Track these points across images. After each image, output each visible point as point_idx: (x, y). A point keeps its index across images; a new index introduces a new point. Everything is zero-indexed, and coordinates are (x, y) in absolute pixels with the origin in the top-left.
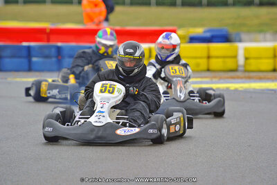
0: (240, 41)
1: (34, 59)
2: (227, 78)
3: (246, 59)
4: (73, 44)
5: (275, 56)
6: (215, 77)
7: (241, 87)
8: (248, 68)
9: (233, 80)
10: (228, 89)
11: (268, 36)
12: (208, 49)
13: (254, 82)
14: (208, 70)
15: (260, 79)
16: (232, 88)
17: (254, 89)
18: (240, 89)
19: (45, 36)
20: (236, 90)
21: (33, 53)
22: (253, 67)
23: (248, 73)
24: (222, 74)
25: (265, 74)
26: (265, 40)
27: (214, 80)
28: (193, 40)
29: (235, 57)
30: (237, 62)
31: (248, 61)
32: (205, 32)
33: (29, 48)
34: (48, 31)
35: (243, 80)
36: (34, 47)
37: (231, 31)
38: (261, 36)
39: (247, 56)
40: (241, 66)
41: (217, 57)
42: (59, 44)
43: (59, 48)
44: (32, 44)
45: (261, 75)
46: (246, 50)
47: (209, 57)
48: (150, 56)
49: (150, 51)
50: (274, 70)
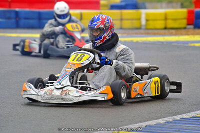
0: (145, 8)
2: (133, 34)
3: (147, 20)
4: (27, 10)
5: (166, 19)
6: (125, 33)
8: (148, 27)
9: (136, 35)
11: (164, 5)
12: (121, 14)
13: (151, 36)
14: (121, 28)
15: (155, 35)
16: (135, 41)
18: (140, 41)
19: (7, 4)
20: (137, 42)
22: (151, 27)
23: (148, 30)
24: (130, 31)
25: (159, 31)
26: (162, 8)
27: (124, 35)
28: (113, 7)
29: (139, 19)
30: (140, 23)
31: (148, 22)
32: (121, 2)
38: (159, 5)
39: (148, 18)
40: (143, 26)
41: (127, 19)
42: (17, 9)
43: (17, 13)
45: (156, 31)
46: (147, 14)
47: (121, 20)
48: (81, 19)
49: (81, 15)
50: (166, 28)
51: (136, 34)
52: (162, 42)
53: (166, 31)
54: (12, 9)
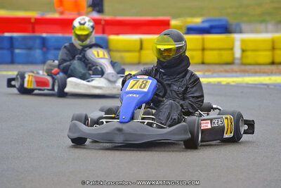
0: (241, 32)
1: (17, 51)
2: (221, 71)
3: (243, 51)
4: (60, 35)
5: (273, 48)
6: (209, 71)
7: (233, 82)
8: (245, 61)
9: (227, 74)
10: (219, 84)
11: (270, 27)
12: (203, 40)
13: (249, 76)
14: (203, 63)
15: (255, 73)
16: (224, 83)
17: (247, 84)
18: (232, 84)
19: (30, 27)
20: (228, 84)
21: (16, 44)
22: (250, 61)
23: (245, 66)
24: (217, 68)
25: (263, 67)
26: (267, 31)
27: (207, 74)
28: (190, 30)
29: (232, 49)
30: (233, 54)
31: (245, 54)
32: (203, 22)
33: (11, 38)
34: (33, 21)
35: (238, 74)
36: (16, 38)
37: (232, 20)
38: (262, 27)
39: (244, 48)
40: (238, 59)
41: (212, 49)
42: (44, 35)
43: (44, 39)
44: (15, 35)
45: (257, 68)
46: (243, 41)
47: (203, 49)
48: (141, 48)
49: (141, 42)
50: (273, 63)
51: (226, 71)
52: (268, 85)
53: (274, 67)
54: (37, 34)
